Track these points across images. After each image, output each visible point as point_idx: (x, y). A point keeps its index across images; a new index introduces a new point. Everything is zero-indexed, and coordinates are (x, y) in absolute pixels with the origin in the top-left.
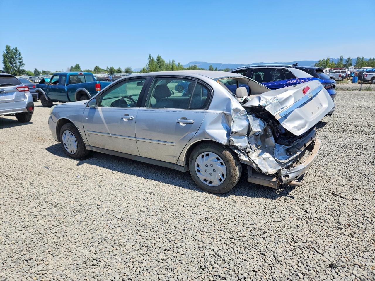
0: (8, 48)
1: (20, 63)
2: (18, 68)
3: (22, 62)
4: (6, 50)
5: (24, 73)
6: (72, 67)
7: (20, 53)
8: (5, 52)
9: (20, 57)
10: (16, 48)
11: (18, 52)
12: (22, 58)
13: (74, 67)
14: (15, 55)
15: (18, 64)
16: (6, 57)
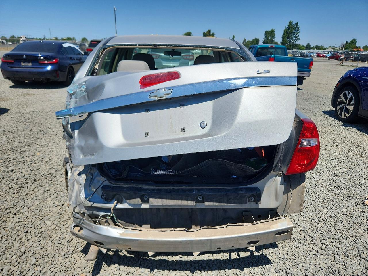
0: (290, 23)
1: (296, 37)
2: (293, 43)
3: (298, 36)
4: (288, 26)
5: (296, 47)
6: (347, 42)
7: (298, 28)
8: (287, 27)
9: (298, 32)
10: (297, 23)
11: (298, 27)
12: (299, 33)
13: (349, 42)
14: (294, 30)
15: (294, 38)
16: (287, 32)
